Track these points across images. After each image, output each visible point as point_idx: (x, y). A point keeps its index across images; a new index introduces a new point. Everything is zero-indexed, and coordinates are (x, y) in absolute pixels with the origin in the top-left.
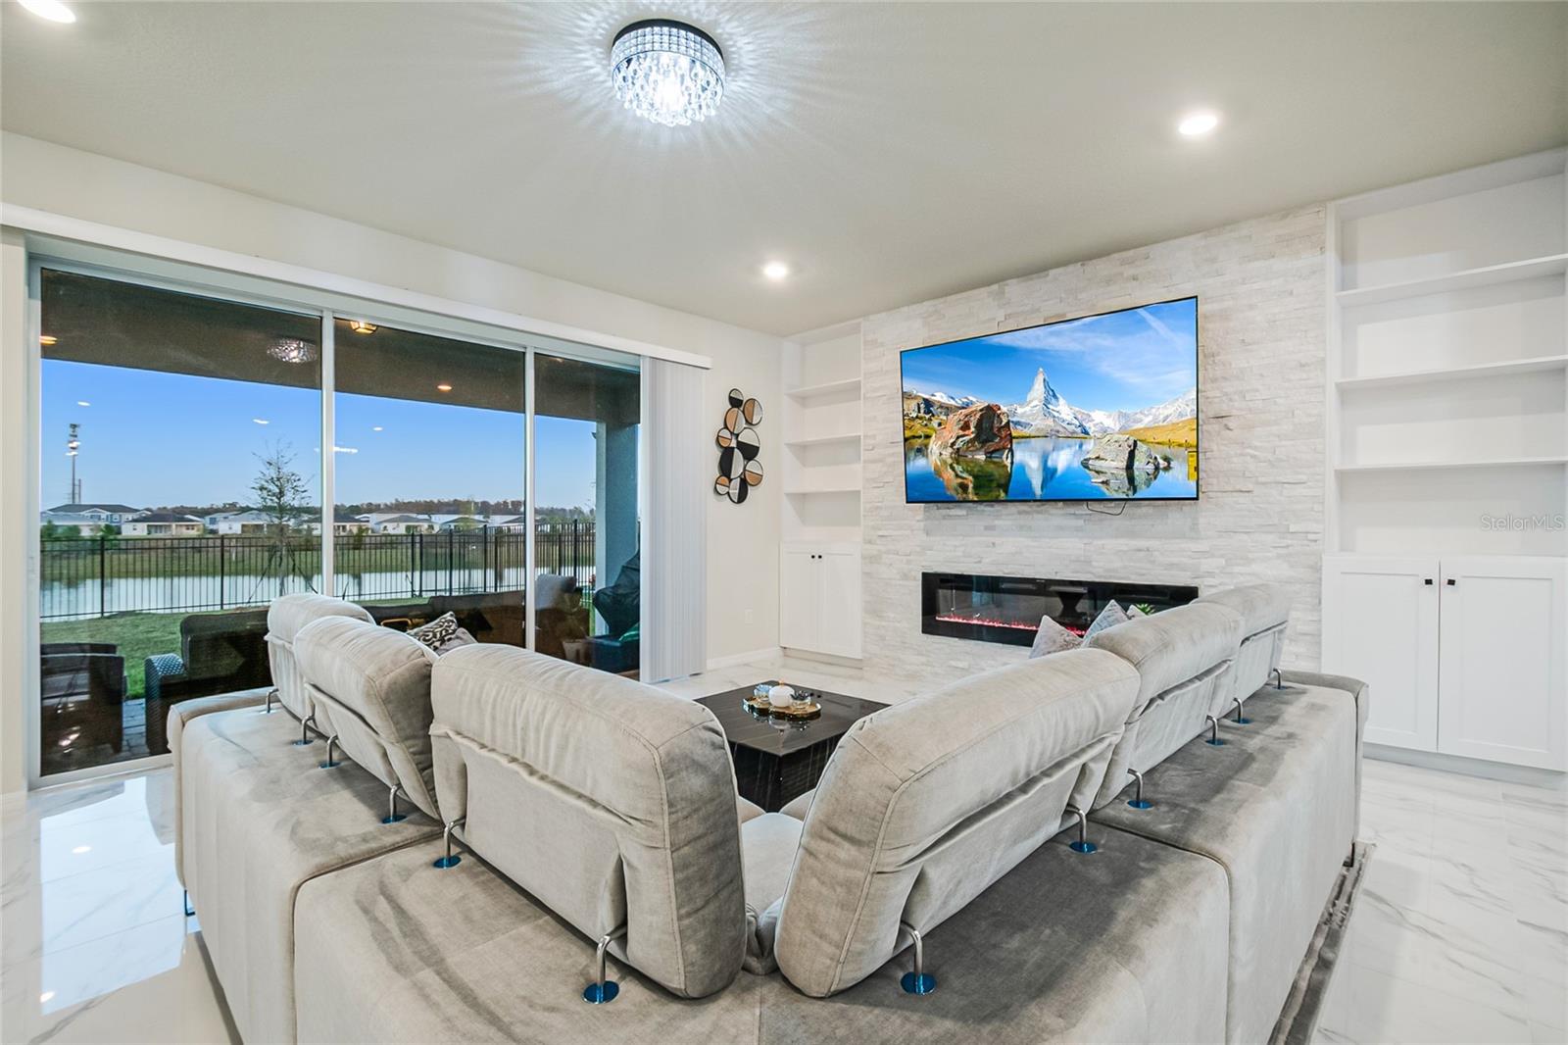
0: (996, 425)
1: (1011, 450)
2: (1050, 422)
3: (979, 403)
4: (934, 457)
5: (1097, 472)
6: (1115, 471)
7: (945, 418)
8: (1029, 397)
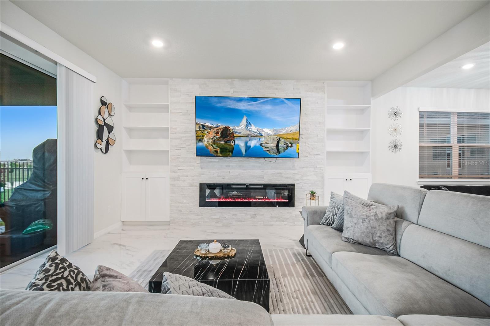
0: (228, 132)
1: (234, 140)
2: (248, 132)
3: (222, 125)
4: (205, 142)
5: (266, 147)
6: (271, 147)
7: (209, 130)
8: (240, 125)
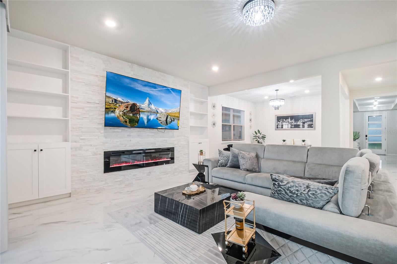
0: (136, 108)
1: (139, 114)
2: (150, 109)
3: (131, 102)
4: (117, 114)
7: (121, 104)
8: (145, 103)
